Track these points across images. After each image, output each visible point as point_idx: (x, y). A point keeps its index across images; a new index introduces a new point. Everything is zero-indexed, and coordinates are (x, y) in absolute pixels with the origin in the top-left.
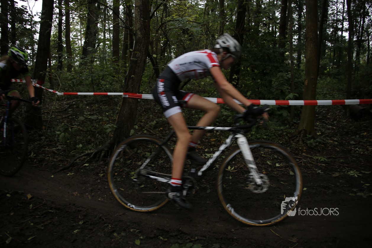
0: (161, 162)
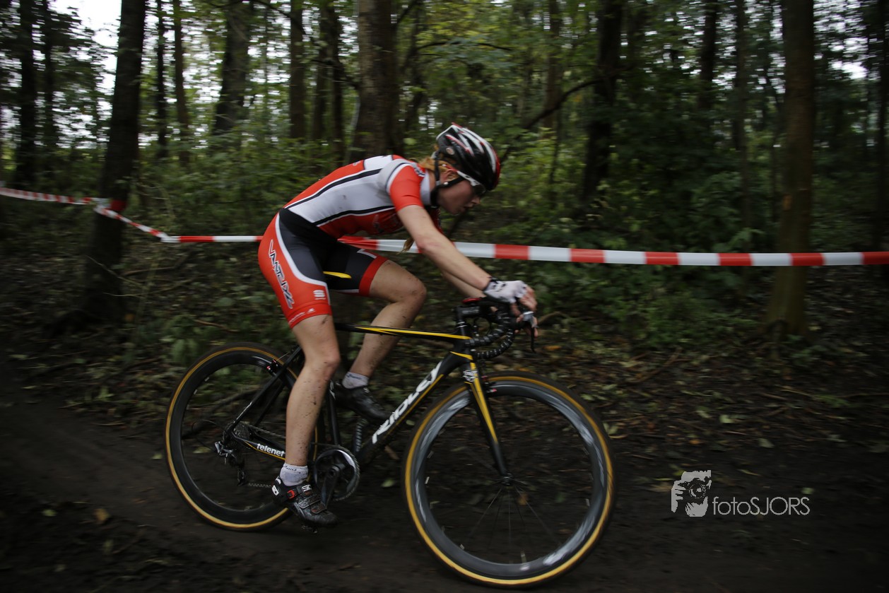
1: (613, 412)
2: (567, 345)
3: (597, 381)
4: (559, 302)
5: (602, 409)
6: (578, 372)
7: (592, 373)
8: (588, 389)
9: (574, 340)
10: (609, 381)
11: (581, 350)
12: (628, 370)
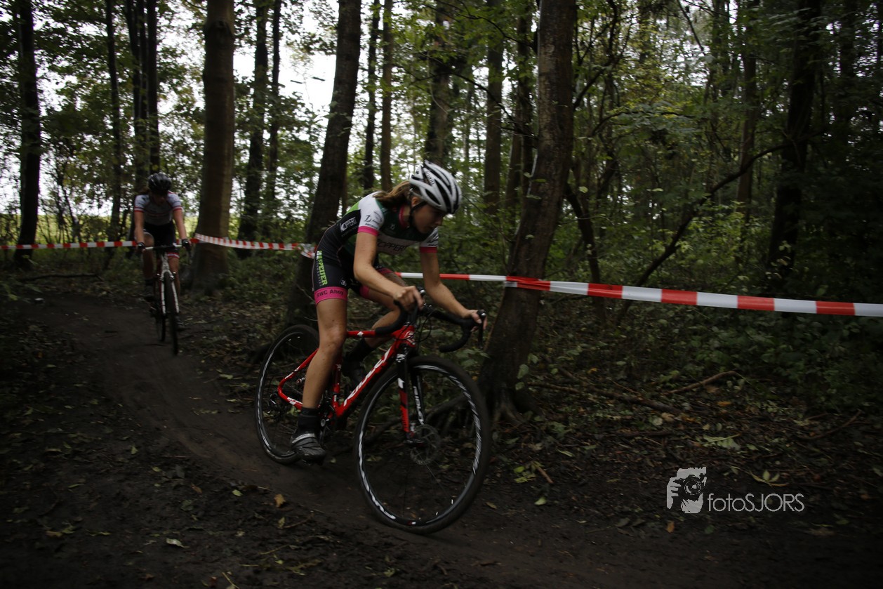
0: (589, 447)
1: (778, 463)
2: (739, 403)
3: (764, 435)
4: (736, 365)
5: (768, 459)
6: (747, 426)
7: (762, 427)
8: (754, 440)
9: (747, 398)
10: (779, 435)
11: (753, 407)
12: (802, 428)
